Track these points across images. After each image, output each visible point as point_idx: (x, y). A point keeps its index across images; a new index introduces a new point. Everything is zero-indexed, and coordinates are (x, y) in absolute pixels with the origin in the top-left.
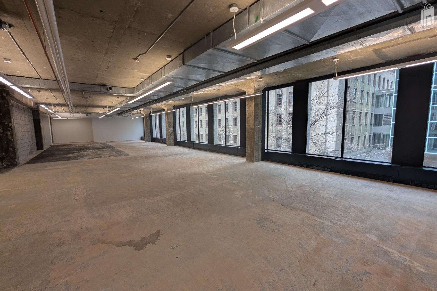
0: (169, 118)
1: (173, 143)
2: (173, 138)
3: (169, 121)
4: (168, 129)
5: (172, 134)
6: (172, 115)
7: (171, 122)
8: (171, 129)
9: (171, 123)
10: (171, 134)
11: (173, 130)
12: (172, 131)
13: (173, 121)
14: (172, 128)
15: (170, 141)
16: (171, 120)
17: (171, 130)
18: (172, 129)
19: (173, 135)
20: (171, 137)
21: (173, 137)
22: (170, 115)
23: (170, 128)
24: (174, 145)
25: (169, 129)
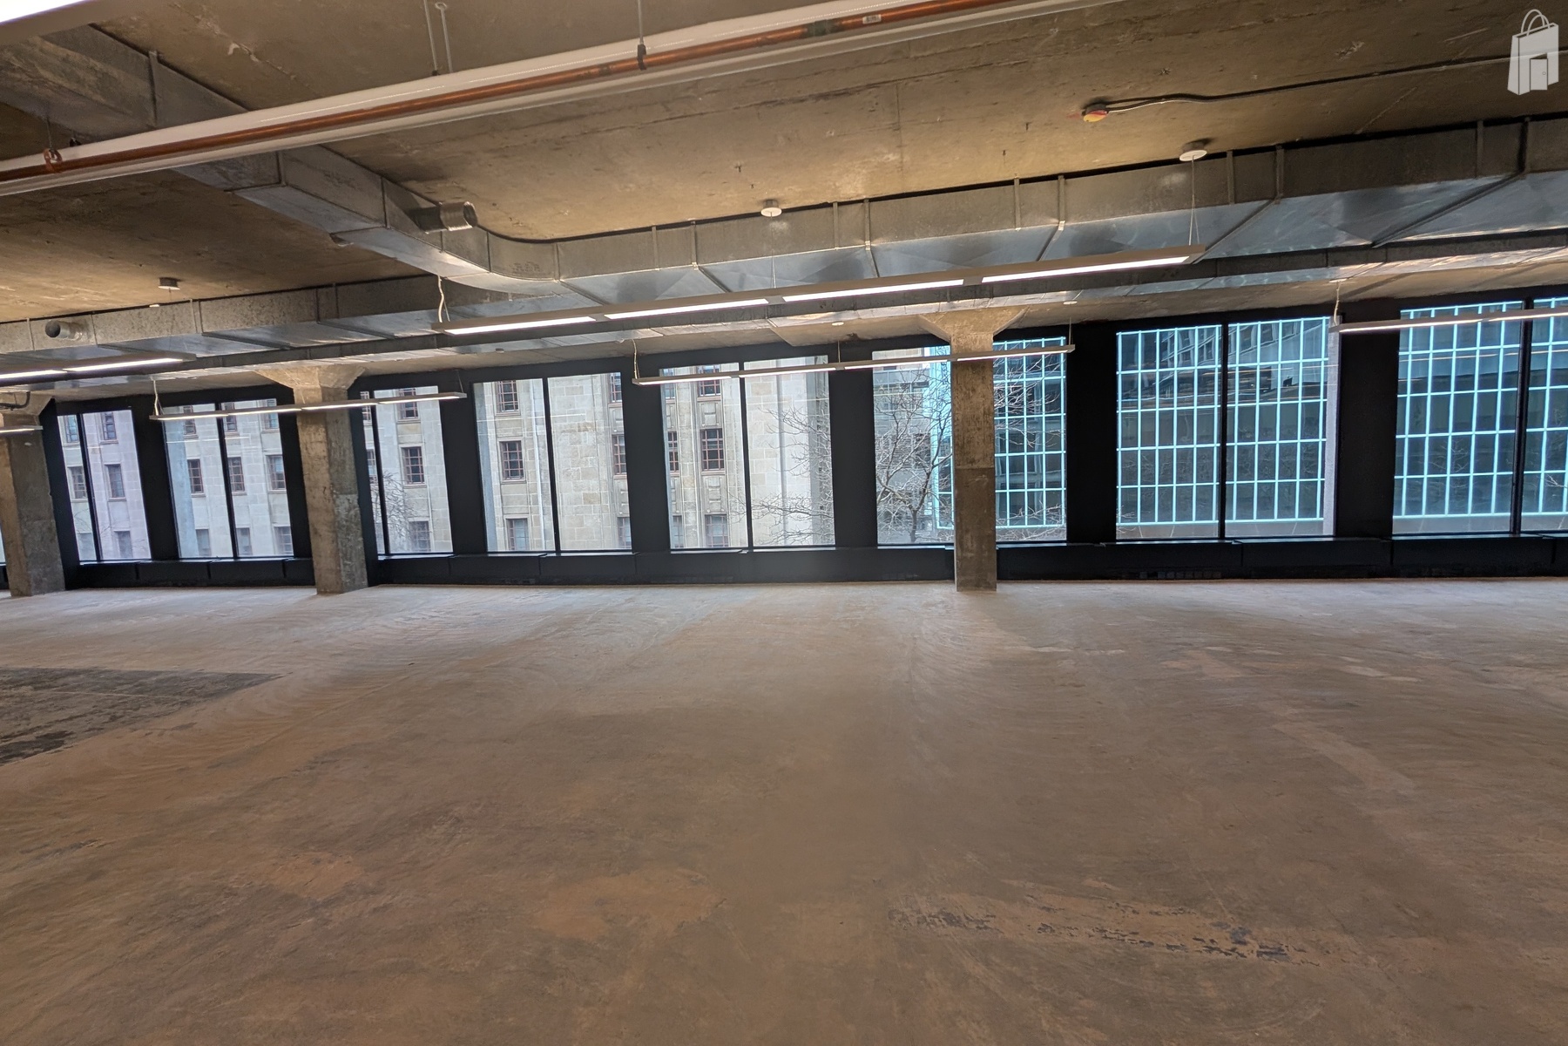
0: (333, 439)
1: (361, 572)
2: (360, 547)
3: (337, 456)
4: (334, 501)
5: (356, 525)
6: (347, 421)
7: (344, 462)
8: (349, 497)
9: (347, 467)
10: (348, 529)
11: (356, 503)
12: (352, 512)
13: (352, 455)
14: (350, 493)
15: (345, 565)
16: (344, 451)
17: (347, 504)
18: (354, 498)
19: (360, 532)
20: (349, 540)
21: (361, 539)
22: (337, 422)
23: (343, 491)
24: (365, 582)
25: (338, 502)
